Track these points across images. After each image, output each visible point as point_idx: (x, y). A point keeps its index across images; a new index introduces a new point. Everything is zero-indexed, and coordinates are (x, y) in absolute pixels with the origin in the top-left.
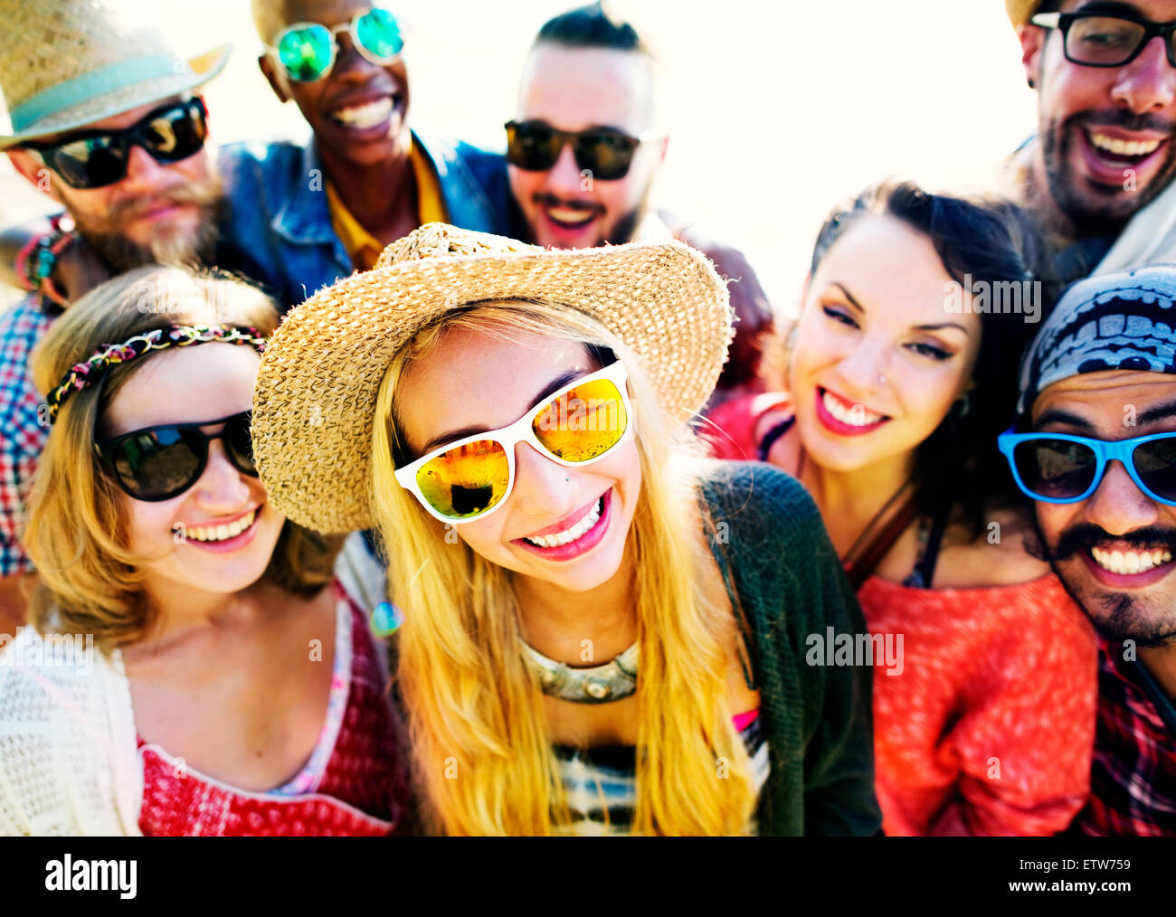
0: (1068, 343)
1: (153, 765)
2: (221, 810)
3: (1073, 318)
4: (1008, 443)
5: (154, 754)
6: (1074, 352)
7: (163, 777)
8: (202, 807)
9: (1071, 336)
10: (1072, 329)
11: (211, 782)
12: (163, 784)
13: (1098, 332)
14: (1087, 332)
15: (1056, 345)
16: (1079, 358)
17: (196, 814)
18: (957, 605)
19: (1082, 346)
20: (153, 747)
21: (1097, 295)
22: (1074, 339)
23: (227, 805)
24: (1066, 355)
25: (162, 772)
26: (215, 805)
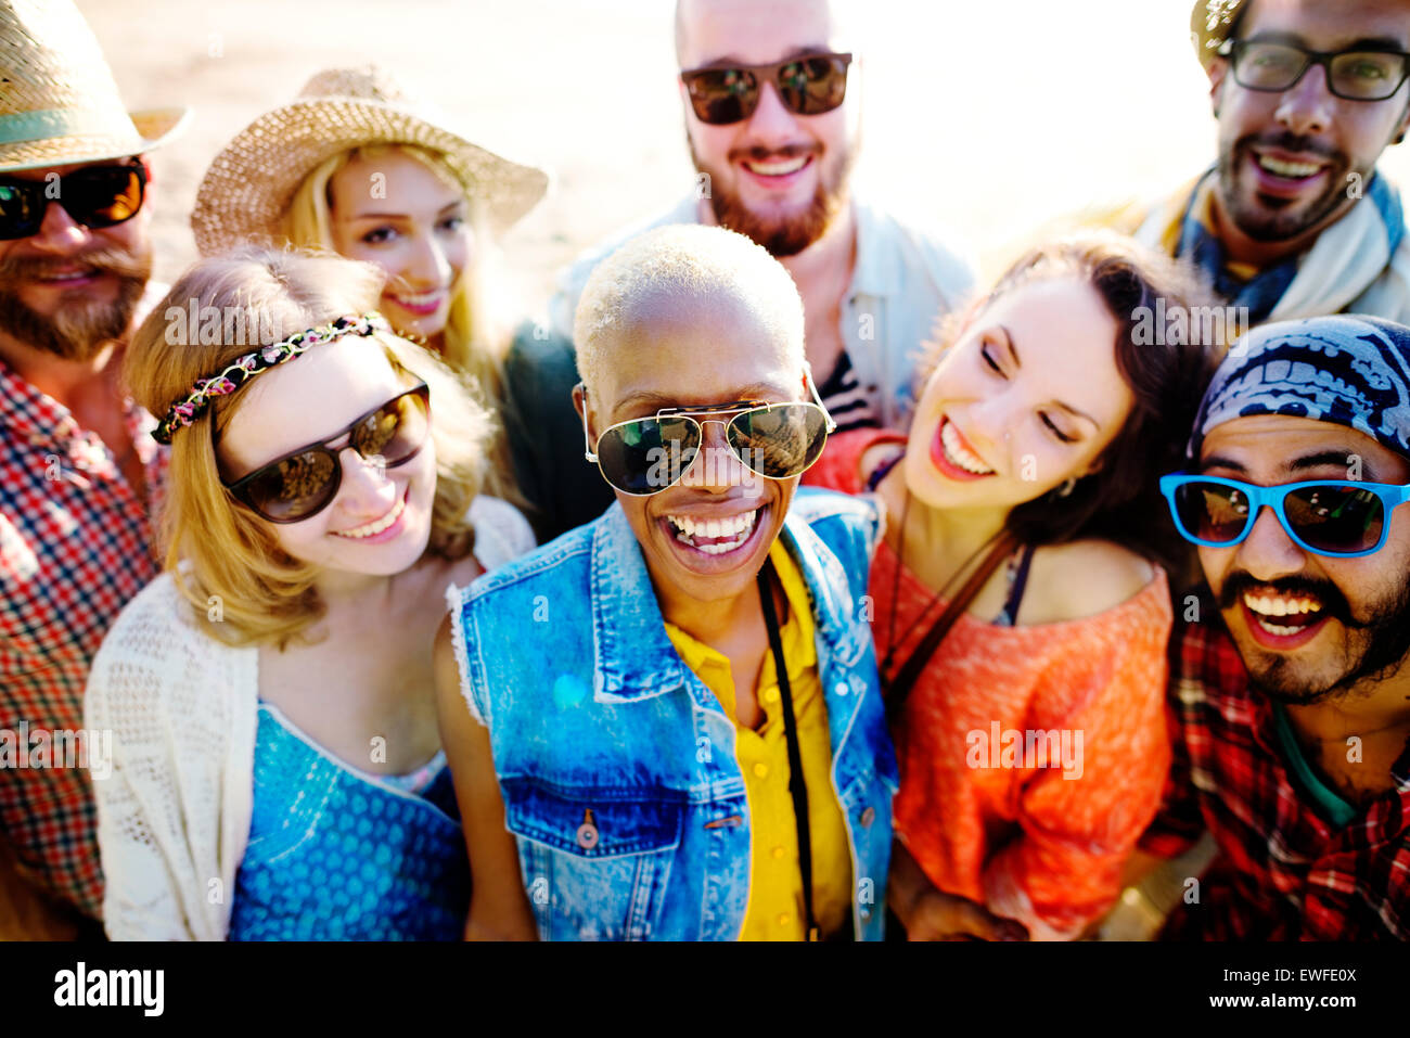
0: (1235, 386)
1: (265, 724)
2: (327, 783)
3: (1243, 363)
4: (1169, 485)
5: (269, 714)
6: (1238, 395)
7: (275, 739)
8: (310, 776)
9: (1239, 380)
10: (1241, 373)
11: (323, 752)
12: (273, 747)
13: (1264, 377)
14: (1254, 375)
15: (1224, 389)
16: (1244, 402)
17: (302, 782)
18: (1030, 642)
19: (1246, 391)
20: (269, 708)
21: (1268, 341)
22: (1242, 382)
23: (334, 780)
24: (1232, 399)
25: (274, 734)
26: (323, 776)
